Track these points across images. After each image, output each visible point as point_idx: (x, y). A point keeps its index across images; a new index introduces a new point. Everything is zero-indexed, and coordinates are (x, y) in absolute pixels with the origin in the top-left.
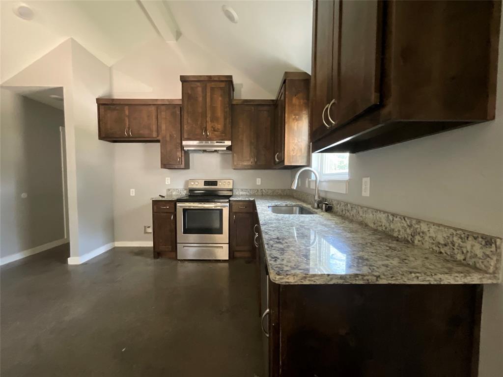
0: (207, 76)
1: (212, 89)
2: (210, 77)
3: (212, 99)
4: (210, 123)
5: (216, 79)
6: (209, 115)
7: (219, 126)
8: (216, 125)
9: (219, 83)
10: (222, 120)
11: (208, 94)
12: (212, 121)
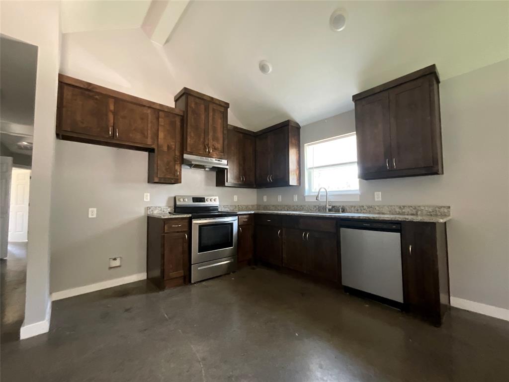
0: (210, 97)
1: (214, 110)
2: (212, 98)
3: (213, 118)
4: (211, 141)
5: (217, 102)
6: (211, 134)
7: (219, 146)
8: (216, 144)
9: (219, 107)
10: (221, 141)
11: (211, 114)
12: (213, 140)
